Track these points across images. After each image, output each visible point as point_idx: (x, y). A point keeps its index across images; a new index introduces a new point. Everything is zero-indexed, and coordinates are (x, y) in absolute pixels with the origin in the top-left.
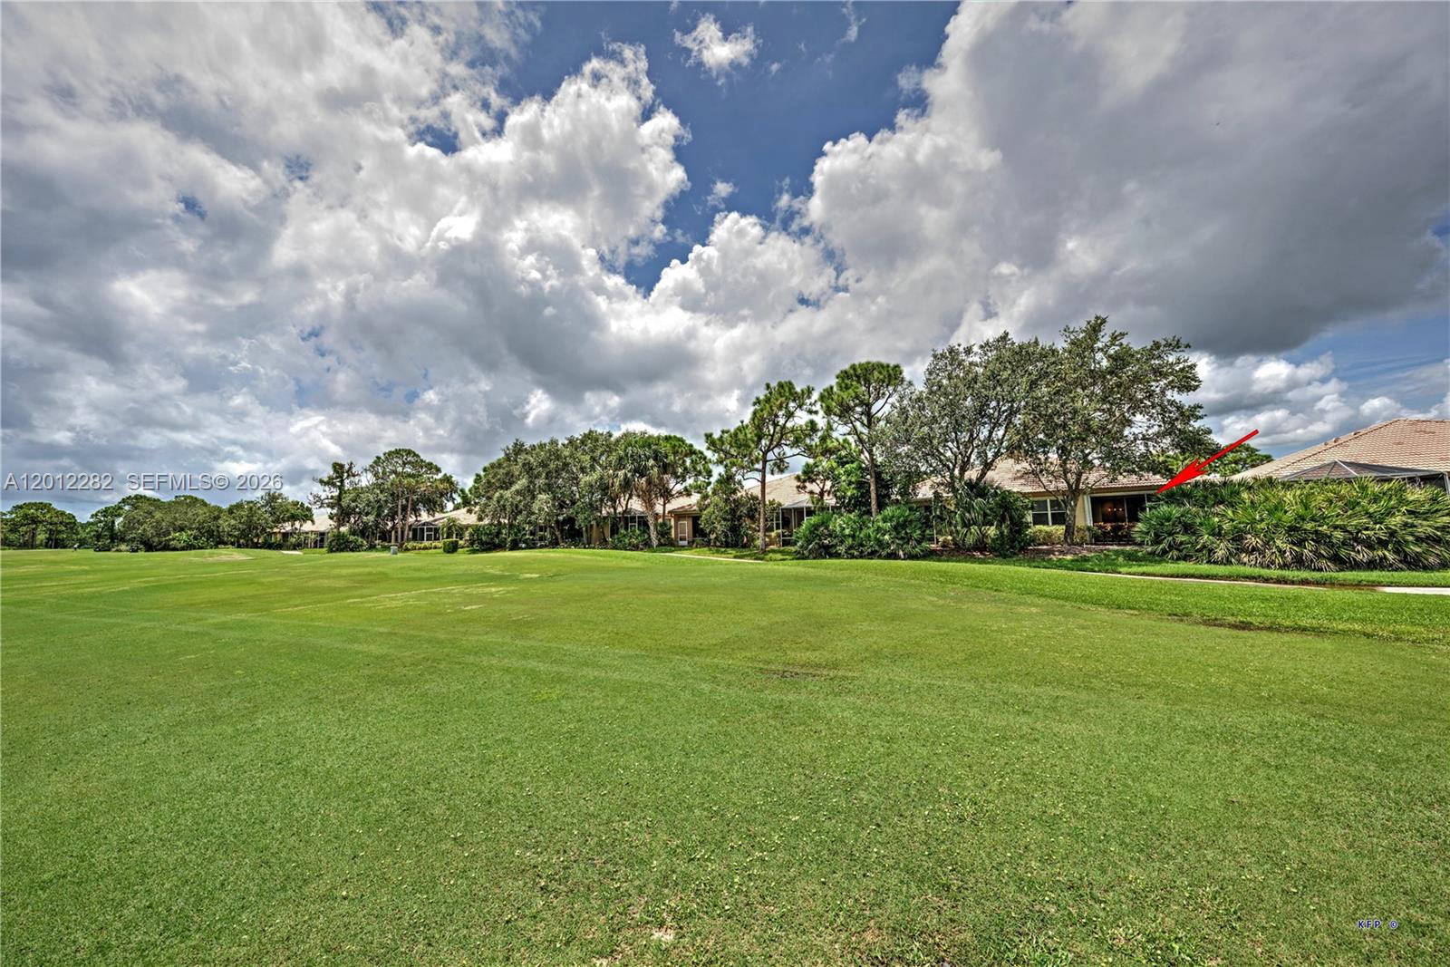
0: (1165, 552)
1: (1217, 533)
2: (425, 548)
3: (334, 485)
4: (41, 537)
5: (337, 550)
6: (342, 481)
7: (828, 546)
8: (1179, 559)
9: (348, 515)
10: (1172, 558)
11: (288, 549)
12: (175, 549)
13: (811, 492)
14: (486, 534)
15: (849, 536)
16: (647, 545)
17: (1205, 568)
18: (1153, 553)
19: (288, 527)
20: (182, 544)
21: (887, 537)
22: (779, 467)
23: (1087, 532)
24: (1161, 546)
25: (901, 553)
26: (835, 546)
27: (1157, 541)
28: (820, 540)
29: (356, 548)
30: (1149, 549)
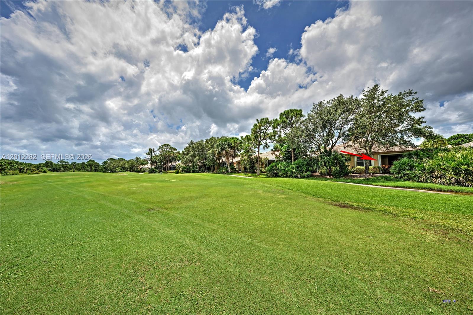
0: (401, 177)
1: (423, 170)
2: (172, 173)
3: (150, 155)
4: (93, 168)
5: (151, 173)
6: (152, 154)
7: (276, 173)
8: (406, 180)
9: (154, 163)
10: (404, 180)
11: (141, 172)
12: (117, 172)
13: (276, 155)
14: (186, 168)
15: (283, 170)
16: (227, 172)
17: (416, 184)
18: (397, 178)
19: (141, 166)
20: (119, 171)
21: (294, 170)
22: (266, 147)
23: (378, 169)
24: (400, 175)
25: (299, 176)
26: (278, 173)
27: (399, 173)
28: (274, 171)
29: (155, 172)
30: (395, 176)
